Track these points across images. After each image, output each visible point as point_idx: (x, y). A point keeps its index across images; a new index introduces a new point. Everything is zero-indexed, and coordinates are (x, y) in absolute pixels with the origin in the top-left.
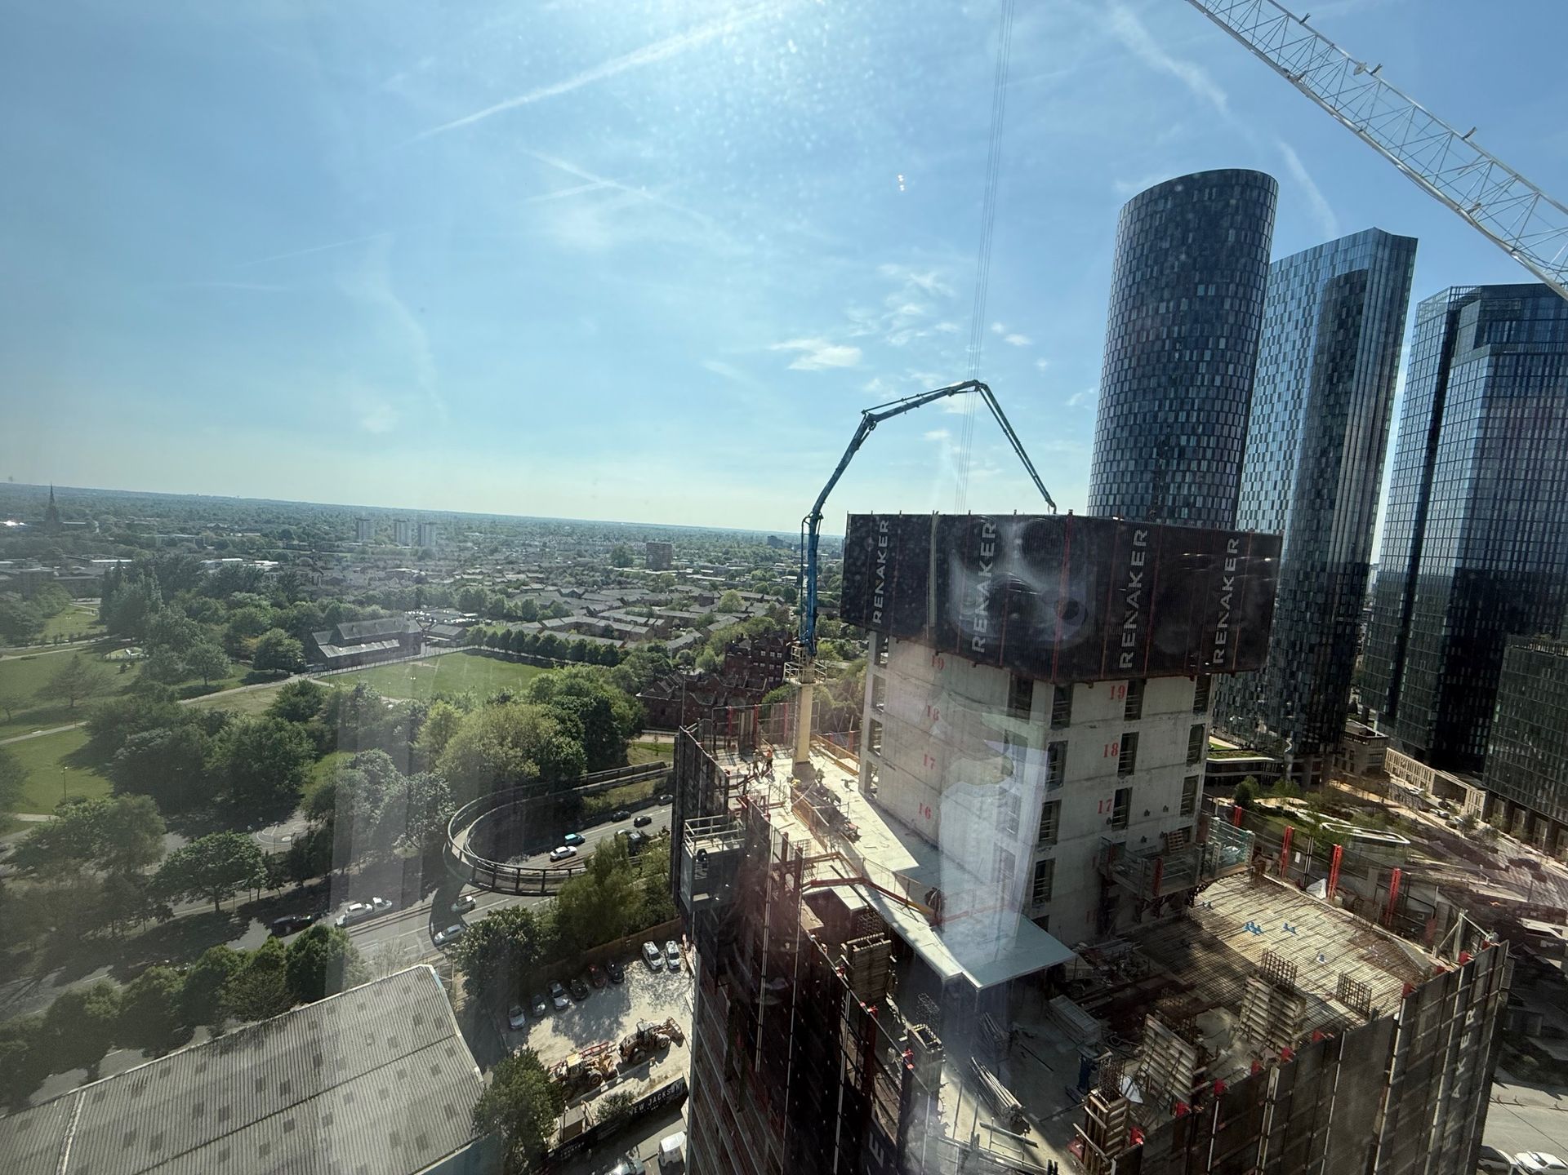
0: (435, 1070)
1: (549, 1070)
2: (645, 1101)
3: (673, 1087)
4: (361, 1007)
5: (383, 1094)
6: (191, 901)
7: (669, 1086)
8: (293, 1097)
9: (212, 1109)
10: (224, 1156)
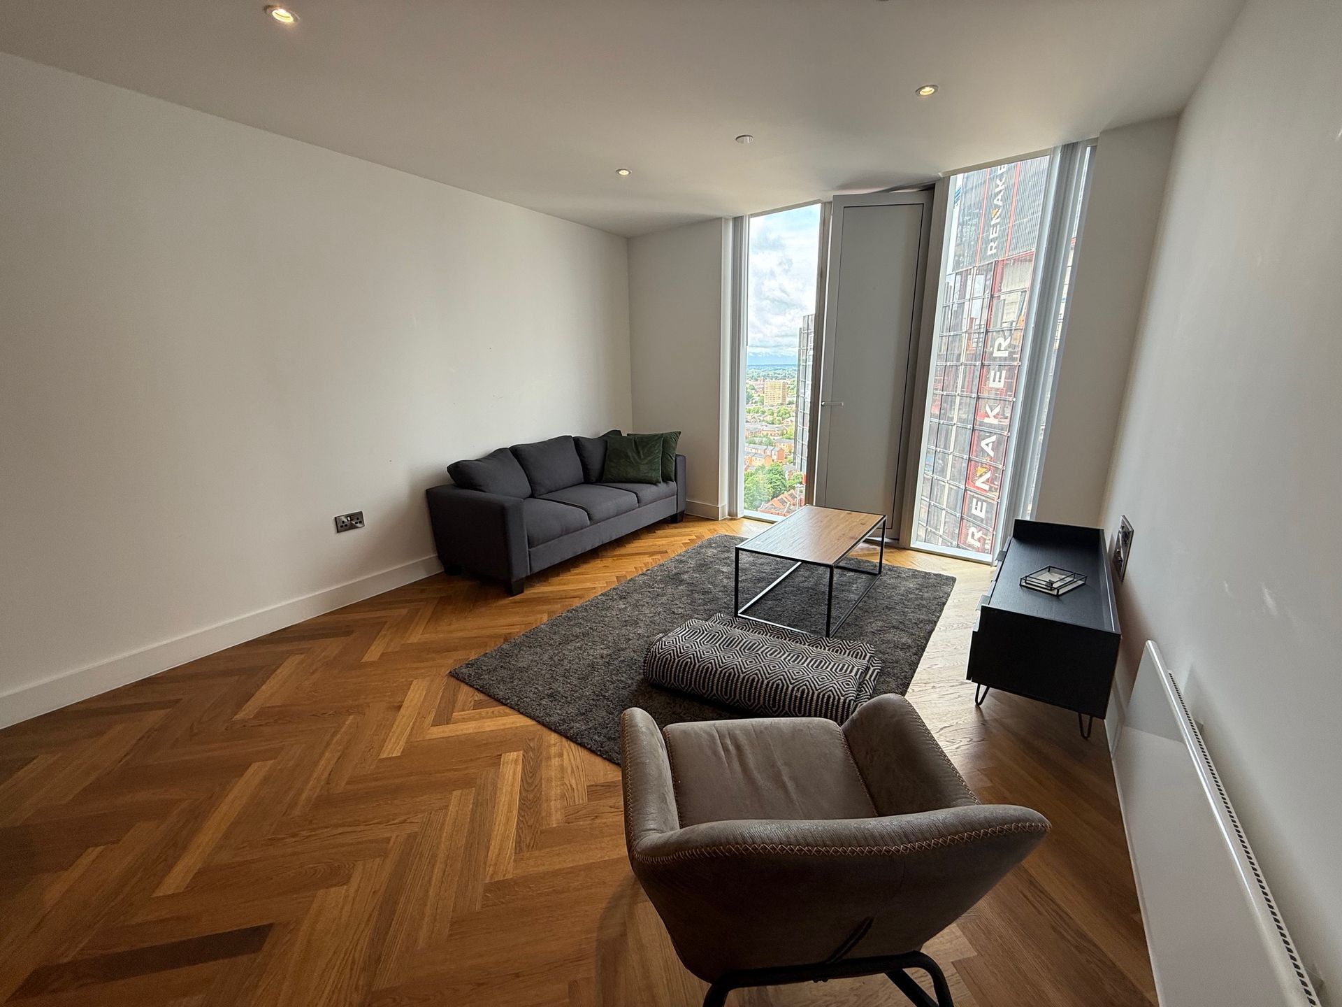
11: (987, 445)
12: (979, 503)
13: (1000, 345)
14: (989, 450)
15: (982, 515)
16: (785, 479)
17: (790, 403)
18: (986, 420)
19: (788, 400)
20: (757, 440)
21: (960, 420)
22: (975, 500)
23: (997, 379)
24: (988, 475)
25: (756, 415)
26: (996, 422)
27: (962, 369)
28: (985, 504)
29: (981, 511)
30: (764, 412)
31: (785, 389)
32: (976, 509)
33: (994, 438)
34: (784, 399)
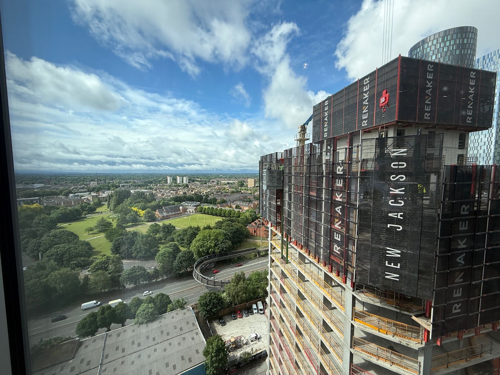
0: (193, 339)
1: (225, 342)
2: (255, 356)
3: (263, 353)
4: (173, 318)
5: (179, 344)
6: (129, 284)
7: (262, 352)
8: (156, 342)
9: (136, 343)
10: (139, 356)
11: (338, 210)
12: (337, 234)
13: (339, 169)
14: (339, 212)
15: (339, 240)
16: (256, 214)
17: (257, 186)
18: (337, 199)
19: (256, 185)
20: (246, 200)
21: (325, 198)
22: (335, 233)
23: (339, 183)
24: (340, 222)
25: (245, 191)
26: (341, 200)
27: (324, 178)
28: (340, 235)
29: (338, 238)
30: (248, 190)
31: (255, 182)
32: (336, 237)
33: (341, 207)
34: (255, 185)
